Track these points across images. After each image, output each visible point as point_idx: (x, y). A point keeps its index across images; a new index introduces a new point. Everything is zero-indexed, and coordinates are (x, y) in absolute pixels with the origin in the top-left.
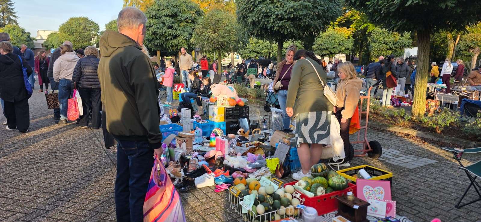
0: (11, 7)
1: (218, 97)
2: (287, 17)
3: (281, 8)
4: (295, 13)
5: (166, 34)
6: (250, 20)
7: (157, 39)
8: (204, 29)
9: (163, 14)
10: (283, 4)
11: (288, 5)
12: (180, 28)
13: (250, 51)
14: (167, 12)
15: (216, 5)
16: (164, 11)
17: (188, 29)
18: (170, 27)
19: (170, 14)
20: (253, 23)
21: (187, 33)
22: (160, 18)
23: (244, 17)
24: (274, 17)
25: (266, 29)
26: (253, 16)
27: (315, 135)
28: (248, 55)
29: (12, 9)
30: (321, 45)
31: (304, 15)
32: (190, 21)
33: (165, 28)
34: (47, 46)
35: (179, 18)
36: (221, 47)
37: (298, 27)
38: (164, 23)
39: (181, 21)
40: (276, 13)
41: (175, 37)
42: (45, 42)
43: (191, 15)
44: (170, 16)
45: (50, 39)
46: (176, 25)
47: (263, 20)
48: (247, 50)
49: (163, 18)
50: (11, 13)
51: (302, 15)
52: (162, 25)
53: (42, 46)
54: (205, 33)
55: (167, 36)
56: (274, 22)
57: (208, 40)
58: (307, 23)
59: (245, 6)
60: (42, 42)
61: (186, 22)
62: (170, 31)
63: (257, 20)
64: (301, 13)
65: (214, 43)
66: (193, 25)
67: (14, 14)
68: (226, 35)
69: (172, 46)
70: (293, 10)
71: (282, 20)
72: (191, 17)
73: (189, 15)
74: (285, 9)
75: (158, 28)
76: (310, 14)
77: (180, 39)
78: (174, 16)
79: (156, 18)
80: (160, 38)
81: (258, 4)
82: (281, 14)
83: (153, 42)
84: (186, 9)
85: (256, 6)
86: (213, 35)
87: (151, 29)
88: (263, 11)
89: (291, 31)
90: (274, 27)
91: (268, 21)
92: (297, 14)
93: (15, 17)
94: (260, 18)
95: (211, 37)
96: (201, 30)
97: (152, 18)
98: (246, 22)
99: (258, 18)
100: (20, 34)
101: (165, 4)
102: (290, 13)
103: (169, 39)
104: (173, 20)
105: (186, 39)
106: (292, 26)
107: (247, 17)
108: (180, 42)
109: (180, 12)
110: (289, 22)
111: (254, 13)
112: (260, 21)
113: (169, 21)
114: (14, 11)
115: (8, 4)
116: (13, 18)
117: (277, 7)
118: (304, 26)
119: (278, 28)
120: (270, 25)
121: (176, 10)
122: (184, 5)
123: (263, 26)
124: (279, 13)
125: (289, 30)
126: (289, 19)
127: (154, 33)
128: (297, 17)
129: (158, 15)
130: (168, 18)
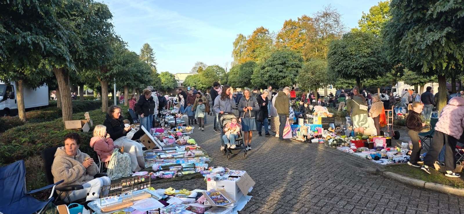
0: (153, 56)
1: (318, 112)
2: (359, 67)
3: (356, 62)
4: (365, 65)
5: (278, 76)
6: (336, 70)
7: (271, 80)
8: (306, 73)
9: (277, 63)
10: (357, 60)
11: (360, 60)
12: (288, 72)
13: (342, 82)
14: (279, 62)
15: (311, 45)
16: (277, 61)
17: (293, 72)
18: (281, 72)
19: (281, 63)
20: (339, 71)
21: (293, 75)
22: (274, 66)
23: (333, 68)
24: (351, 67)
25: (347, 74)
26: (338, 68)
27: (360, 124)
28: (340, 86)
29: (153, 58)
30: (410, 75)
31: (371, 66)
32: (295, 66)
33: (278, 72)
34: (185, 85)
35: (287, 65)
36: (318, 84)
37: (368, 72)
38: (277, 69)
39: (288, 67)
40: (353, 65)
41: (284, 78)
42: (184, 82)
43: (295, 63)
44: (281, 64)
45: (187, 80)
46: (285, 70)
47: (344, 70)
48: (339, 81)
49: (277, 65)
50: (153, 60)
51: (369, 66)
52: (275, 70)
53: (181, 85)
54: (307, 75)
55: (278, 77)
56: (351, 70)
57: (308, 79)
58: (374, 70)
59: (333, 62)
60: (182, 82)
61: (292, 67)
62: (281, 74)
63: (341, 70)
64: (369, 64)
65: (312, 82)
66: (297, 69)
67: (154, 61)
68: (321, 75)
69: (281, 84)
70: (363, 63)
71: (357, 69)
72: (295, 64)
73: (294, 62)
74: (358, 62)
75: (273, 73)
76: (375, 65)
77: (287, 79)
78: (283, 64)
79: (272, 66)
80: (274, 79)
81: (341, 60)
82: (356, 66)
83: (269, 82)
84: (292, 59)
85: (340, 62)
86: (312, 76)
87: (268, 73)
88: (344, 64)
89: (363, 75)
90: (352, 73)
91: (348, 70)
92: (367, 65)
93: (155, 63)
94: (342, 69)
95: (310, 77)
96: (304, 74)
97: (269, 66)
98: (334, 71)
99: (341, 68)
100: (170, 77)
101: (278, 57)
102: (362, 65)
103: (279, 80)
104: (283, 67)
105: (292, 79)
106: (363, 72)
107: (335, 68)
108: (287, 80)
109: (288, 61)
110: (362, 70)
111: (339, 66)
112: (342, 70)
113: (280, 67)
114: (155, 59)
115: (152, 55)
116: (154, 64)
117: (353, 61)
118: (372, 71)
119: (354, 74)
120: (349, 72)
121: (285, 60)
122: (290, 56)
123: (345, 73)
124: (355, 65)
125: (361, 75)
126: (361, 68)
127: (270, 76)
128: (367, 67)
129: (273, 64)
130: (280, 66)
